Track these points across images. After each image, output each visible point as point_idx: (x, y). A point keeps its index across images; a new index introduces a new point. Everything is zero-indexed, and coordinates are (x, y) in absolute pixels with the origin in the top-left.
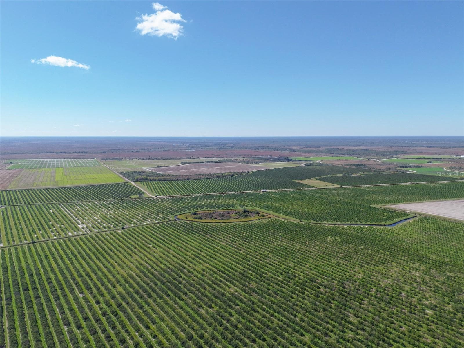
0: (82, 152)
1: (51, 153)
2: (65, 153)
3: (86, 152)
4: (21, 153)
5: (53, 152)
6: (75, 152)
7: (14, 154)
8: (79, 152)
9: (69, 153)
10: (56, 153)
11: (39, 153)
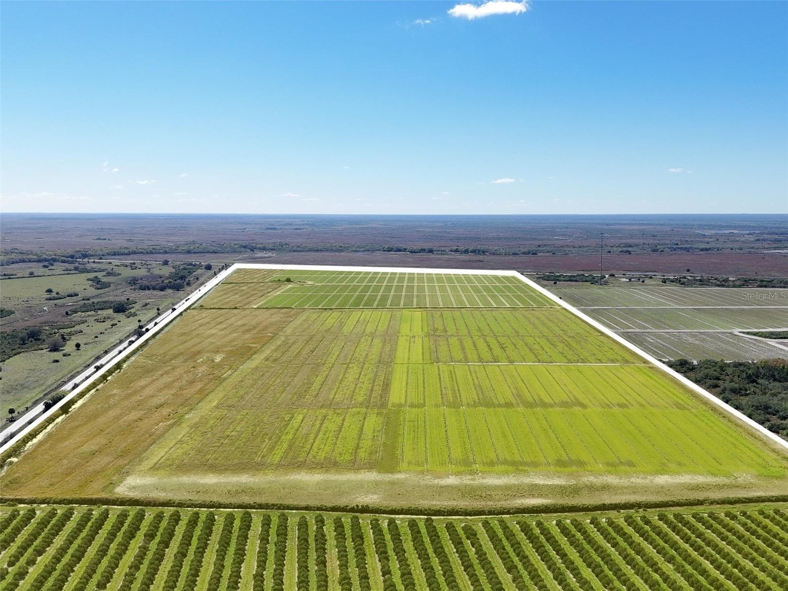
0: (474, 251)
1: (399, 250)
2: (431, 251)
3: (484, 252)
4: (332, 250)
5: (405, 250)
6: (457, 251)
7: (318, 251)
8: (466, 251)
9: (443, 252)
10: (412, 252)
11: (373, 251)
